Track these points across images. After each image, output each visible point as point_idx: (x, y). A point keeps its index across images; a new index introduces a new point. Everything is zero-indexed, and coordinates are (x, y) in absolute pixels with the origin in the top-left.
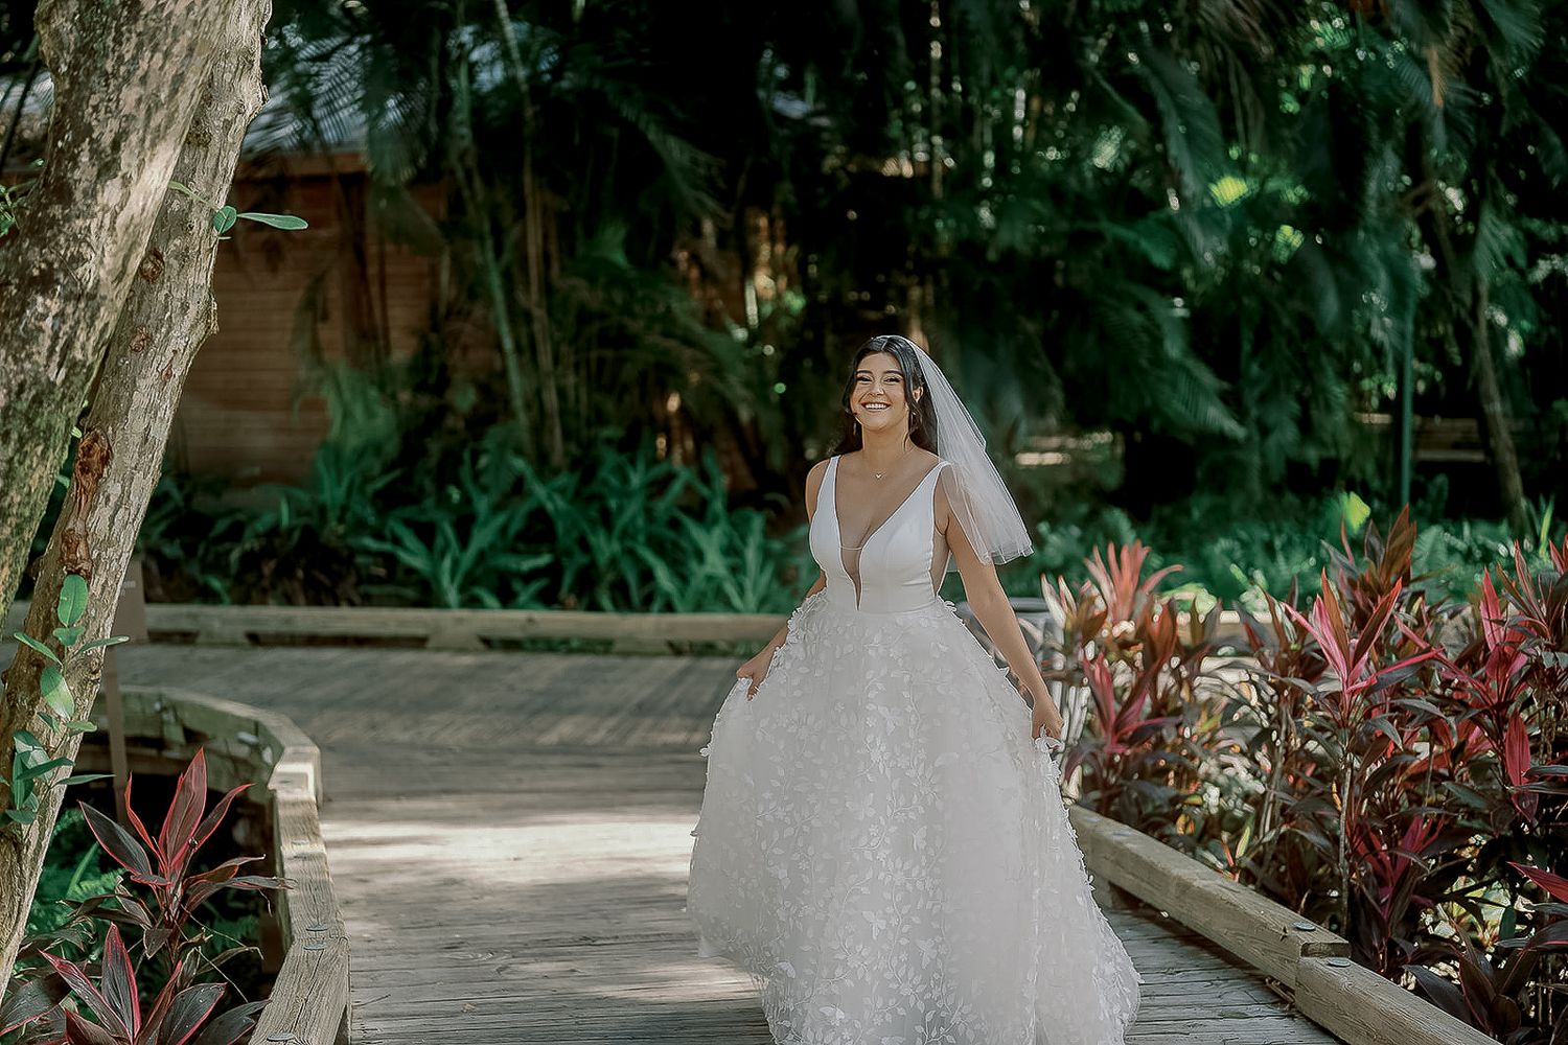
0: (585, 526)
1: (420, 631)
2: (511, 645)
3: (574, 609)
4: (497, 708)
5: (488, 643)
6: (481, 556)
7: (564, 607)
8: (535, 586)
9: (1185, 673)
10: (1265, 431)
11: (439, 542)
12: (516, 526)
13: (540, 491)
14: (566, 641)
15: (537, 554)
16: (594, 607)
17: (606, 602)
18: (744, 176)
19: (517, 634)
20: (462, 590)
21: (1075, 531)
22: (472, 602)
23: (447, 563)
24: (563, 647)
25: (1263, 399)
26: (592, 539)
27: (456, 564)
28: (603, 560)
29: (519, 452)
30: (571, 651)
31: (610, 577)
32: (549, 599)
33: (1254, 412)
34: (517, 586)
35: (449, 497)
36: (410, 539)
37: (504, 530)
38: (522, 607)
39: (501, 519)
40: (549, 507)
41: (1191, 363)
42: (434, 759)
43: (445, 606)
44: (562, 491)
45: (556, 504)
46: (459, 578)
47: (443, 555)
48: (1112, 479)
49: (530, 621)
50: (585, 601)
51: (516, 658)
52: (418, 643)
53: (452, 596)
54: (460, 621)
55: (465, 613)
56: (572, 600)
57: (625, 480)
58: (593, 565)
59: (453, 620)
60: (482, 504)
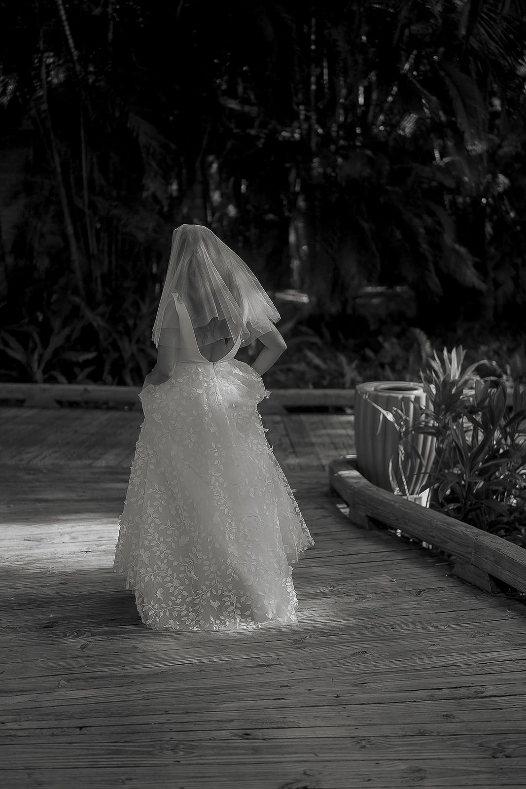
0: (116, 336)
1: (21, 397)
2: (73, 405)
3: (112, 384)
4: (68, 444)
5: (61, 403)
6: (56, 352)
7: (104, 383)
8: (87, 371)
9: (508, 430)
10: (497, 285)
11: (31, 344)
12: (75, 335)
13: (89, 315)
14: (106, 403)
15: (88, 350)
16: (122, 383)
17: (128, 379)
18: (206, 137)
19: (79, 399)
20: (44, 372)
21: (394, 340)
22: (52, 380)
23: (36, 356)
24: (105, 406)
25: (496, 268)
26: (120, 344)
27: (41, 356)
28: (126, 355)
29: (76, 292)
30: (110, 409)
31: (130, 365)
32: (96, 378)
33: (492, 274)
34: (77, 370)
35: (37, 318)
36: (13, 342)
37: (68, 338)
38: (80, 383)
39: (67, 331)
40: (95, 324)
41: (457, 246)
42: (31, 477)
43: (36, 382)
44: (102, 316)
45: (98, 322)
46: (43, 365)
47: (33, 352)
48: (411, 312)
49: (86, 390)
50: (116, 380)
51: (77, 413)
52: (20, 403)
53: (39, 375)
54: (44, 390)
55: (47, 386)
56: (109, 378)
57: (139, 309)
58: (121, 358)
59: (40, 390)
60: (56, 324)
